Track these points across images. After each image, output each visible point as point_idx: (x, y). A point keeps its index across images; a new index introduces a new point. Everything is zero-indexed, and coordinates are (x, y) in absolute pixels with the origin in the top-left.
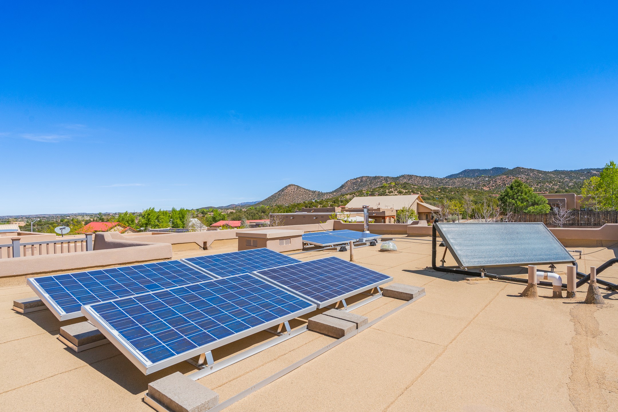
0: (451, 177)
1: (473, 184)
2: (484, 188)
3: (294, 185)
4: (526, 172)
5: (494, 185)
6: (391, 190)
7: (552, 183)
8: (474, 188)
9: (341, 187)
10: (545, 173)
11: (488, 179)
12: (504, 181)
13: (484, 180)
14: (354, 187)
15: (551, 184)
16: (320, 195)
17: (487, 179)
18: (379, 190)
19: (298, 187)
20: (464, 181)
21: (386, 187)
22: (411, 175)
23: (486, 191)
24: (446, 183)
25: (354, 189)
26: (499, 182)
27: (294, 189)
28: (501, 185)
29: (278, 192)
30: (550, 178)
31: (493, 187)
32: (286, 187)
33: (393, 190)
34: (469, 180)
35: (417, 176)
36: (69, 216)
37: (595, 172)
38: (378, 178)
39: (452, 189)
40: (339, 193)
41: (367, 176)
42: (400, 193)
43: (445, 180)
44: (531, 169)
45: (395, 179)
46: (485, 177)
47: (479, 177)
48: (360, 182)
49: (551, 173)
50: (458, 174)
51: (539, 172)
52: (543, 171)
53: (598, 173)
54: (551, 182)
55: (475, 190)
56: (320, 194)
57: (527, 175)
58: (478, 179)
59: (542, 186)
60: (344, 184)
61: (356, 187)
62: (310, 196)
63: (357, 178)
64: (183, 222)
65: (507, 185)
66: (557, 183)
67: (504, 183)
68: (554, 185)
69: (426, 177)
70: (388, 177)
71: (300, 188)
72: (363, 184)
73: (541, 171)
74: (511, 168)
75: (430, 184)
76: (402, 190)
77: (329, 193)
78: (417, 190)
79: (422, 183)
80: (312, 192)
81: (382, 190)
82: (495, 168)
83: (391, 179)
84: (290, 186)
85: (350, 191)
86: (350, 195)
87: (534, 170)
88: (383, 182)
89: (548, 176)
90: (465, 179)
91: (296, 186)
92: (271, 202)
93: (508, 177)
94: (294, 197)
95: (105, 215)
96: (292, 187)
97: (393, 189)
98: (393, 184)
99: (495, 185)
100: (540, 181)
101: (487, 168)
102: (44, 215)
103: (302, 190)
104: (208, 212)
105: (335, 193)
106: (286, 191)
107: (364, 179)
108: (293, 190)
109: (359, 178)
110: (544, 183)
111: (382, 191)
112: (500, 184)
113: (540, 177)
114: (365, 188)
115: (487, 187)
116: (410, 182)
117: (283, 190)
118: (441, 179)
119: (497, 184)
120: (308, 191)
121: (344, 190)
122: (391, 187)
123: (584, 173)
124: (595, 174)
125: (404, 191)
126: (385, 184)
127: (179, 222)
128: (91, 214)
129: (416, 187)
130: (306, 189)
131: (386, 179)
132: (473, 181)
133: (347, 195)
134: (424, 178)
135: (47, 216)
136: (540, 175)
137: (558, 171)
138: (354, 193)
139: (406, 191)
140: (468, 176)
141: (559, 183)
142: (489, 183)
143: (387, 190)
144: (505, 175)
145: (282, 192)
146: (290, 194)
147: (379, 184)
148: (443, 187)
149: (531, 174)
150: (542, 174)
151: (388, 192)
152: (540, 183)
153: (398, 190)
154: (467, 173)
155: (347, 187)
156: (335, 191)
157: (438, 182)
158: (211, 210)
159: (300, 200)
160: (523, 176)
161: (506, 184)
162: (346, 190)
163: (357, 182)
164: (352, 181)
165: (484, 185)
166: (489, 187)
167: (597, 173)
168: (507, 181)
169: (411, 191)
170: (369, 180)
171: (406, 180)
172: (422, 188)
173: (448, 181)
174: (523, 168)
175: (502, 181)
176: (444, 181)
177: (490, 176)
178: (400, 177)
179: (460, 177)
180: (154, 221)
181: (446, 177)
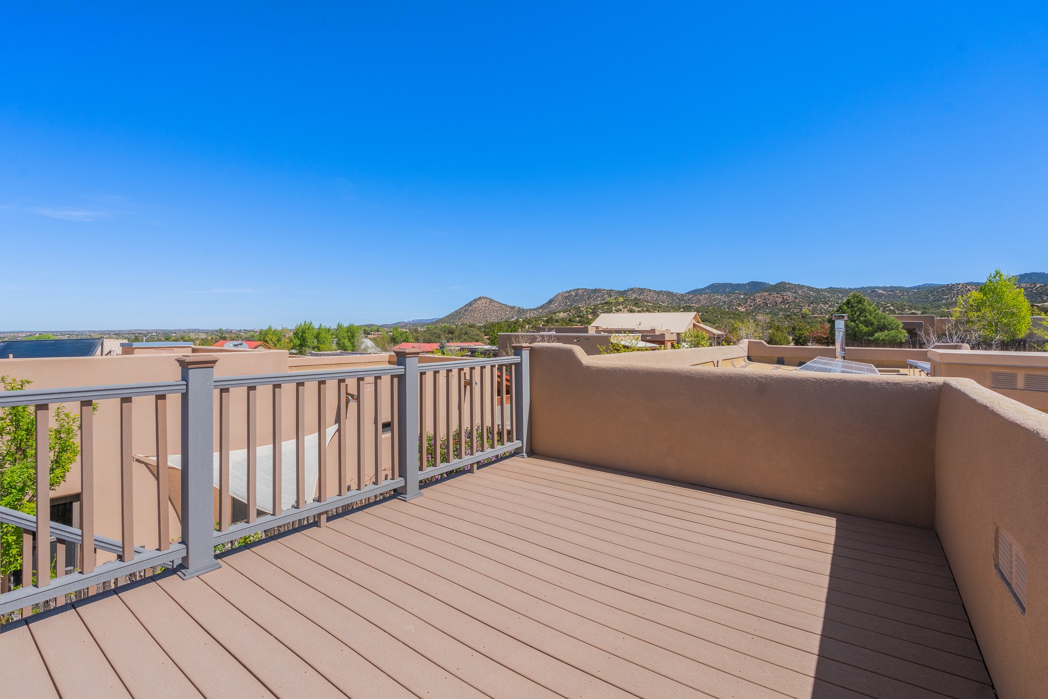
0: (694, 292)
1: (724, 302)
2: (740, 309)
3: (486, 298)
4: (793, 289)
5: (752, 304)
6: (618, 307)
7: (828, 304)
8: (726, 308)
9: (549, 302)
10: (817, 291)
11: (744, 297)
12: (765, 299)
13: (738, 298)
14: (566, 303)
15: (827, 306)
16: (521, 313)
17: (742, 297)
18: (603, 307)
19: (491, 300)
20: (712, 298)
21: (611, 303)
22: (642, 289)
23: (741, 312)
24: (689, 300)
25: (566, 306)
26: (759, 301)
27: (486, 303)
28: (762, 305)
29: (464, 306)
30: (824, 297)
31: (751, 307)
32: (475, 300)
33: (621, 308)
34: (719, 297)
35: (650, 291)
36: (175, 333)
37: (881, 291)
38: (599, 291)
39: (698, 308)
40: (547, 310)
41: (584, 289)
42: (631, 311)
43: (688, 297)
44: (799, 285)
45: (622, 293)
46: (740, 294)
47: (732, 294)
48: (575, 296)
49: (825, 290)
50: (703, 289)
51: (810, 289)
52: (815, 288)
53: (886, 292)
54: (826, 302)
55: (727, 310)
56: (521, 311)
57: (795, 293)
58: (731, 296)
59: (815, 308)
60: (554, 298)
61: (569, 303)
62: (508, 313)
63: (571, 291)
64: (352, 344)
65: (769, 305)
66: (834, 304)
67: (766, 302)
68: (830, 306)
69: (662, 291)
70: (612, 290)
71: (495, 302)
72: (579, 299)
73: (813, 288)
74: (773, 283)
75: (668, 302)
76: (633, 308)
77: (533, 309)
78: (653, 308)
79: (656, 300)
80: (510, 308)
81: (606, 307)
82: (753, 282)
83: (616, 293)
84: (480, 298)
85: (561, 308)
86: (564, 313)
87: (803, 286)
88: (605, 296)
89: (822, 294)
90: (714, 296)
91: (489, 299)
92: (455, 319)
93: (770, 294)
94: (485, 313)
95: (226, 332)
96: (484, 301)
97: (621, 306)
98: (621, 299)
99: (754, 305)
100: (812, 300)
101: (742, 283)
102: (140, 330)
103: (496, 305)
104: (372, 331)
105: (540, 310)
106: (475, 305)
107: (580, 292)
108: (485, 305)
109: (573, 290)
110: (818, 303)
111: (608, 309)
112: (760, 304)
113: (811, 295)
114: (582, 304)
115: (744, 306)
116: (642, 297)
117: (470, 304)
118: (682, 295)
119: (756, 303)
120: (504, 307)
121: (553, 306)
122: (619, 304)
123: (867, 292)
124: (882, 294)
125: (637, 310)
126: (608, 299)
127: (347, 343)
128: (206, 330)
129: (651, 304)
130: (502, 304)
131: (610, 293)
132: (723, 298)
133: (560, 312)
134: (660, 293)
135: (144, 332)
136: (811, 292)
137: (833, 288)
138: (569, 311)
139: (639, 309)
140: (717, 292)
141: (837, 304)
142: (746, 302)
143: (613, 307)
144: (767, 291)
145: (469, 307)
146: (480, 310)
147: (599, 299)
148: (686, 306)
149: (800, 292)
150: (814, 292)
151: (616, 310)
152: (812, 303)
153: (628, 308)
154: (715, 288)
155: (557, 302)
156: (541, 307)
157: (679, 299)
158: (376, 328)
159: (494, 318)
160: (789, 293)
161: (767, 304)
162: (556, 306)
163: (571, 295)
164: (564, 294)
165: (740, 305)
166: (746, 307)
167: (884, 292)
168: (769, 300)
169: (645, 309)
170: (587, 294)
171: (635, 295)
172: (659, 307)
173: (691, 298)
174: (789, 284)
175: (763, 300)
176: (686, 298)
177: (746, 292)
178: (628, 290)
179: (706, 293)
180: (311, 341)
181: (689, 293)
